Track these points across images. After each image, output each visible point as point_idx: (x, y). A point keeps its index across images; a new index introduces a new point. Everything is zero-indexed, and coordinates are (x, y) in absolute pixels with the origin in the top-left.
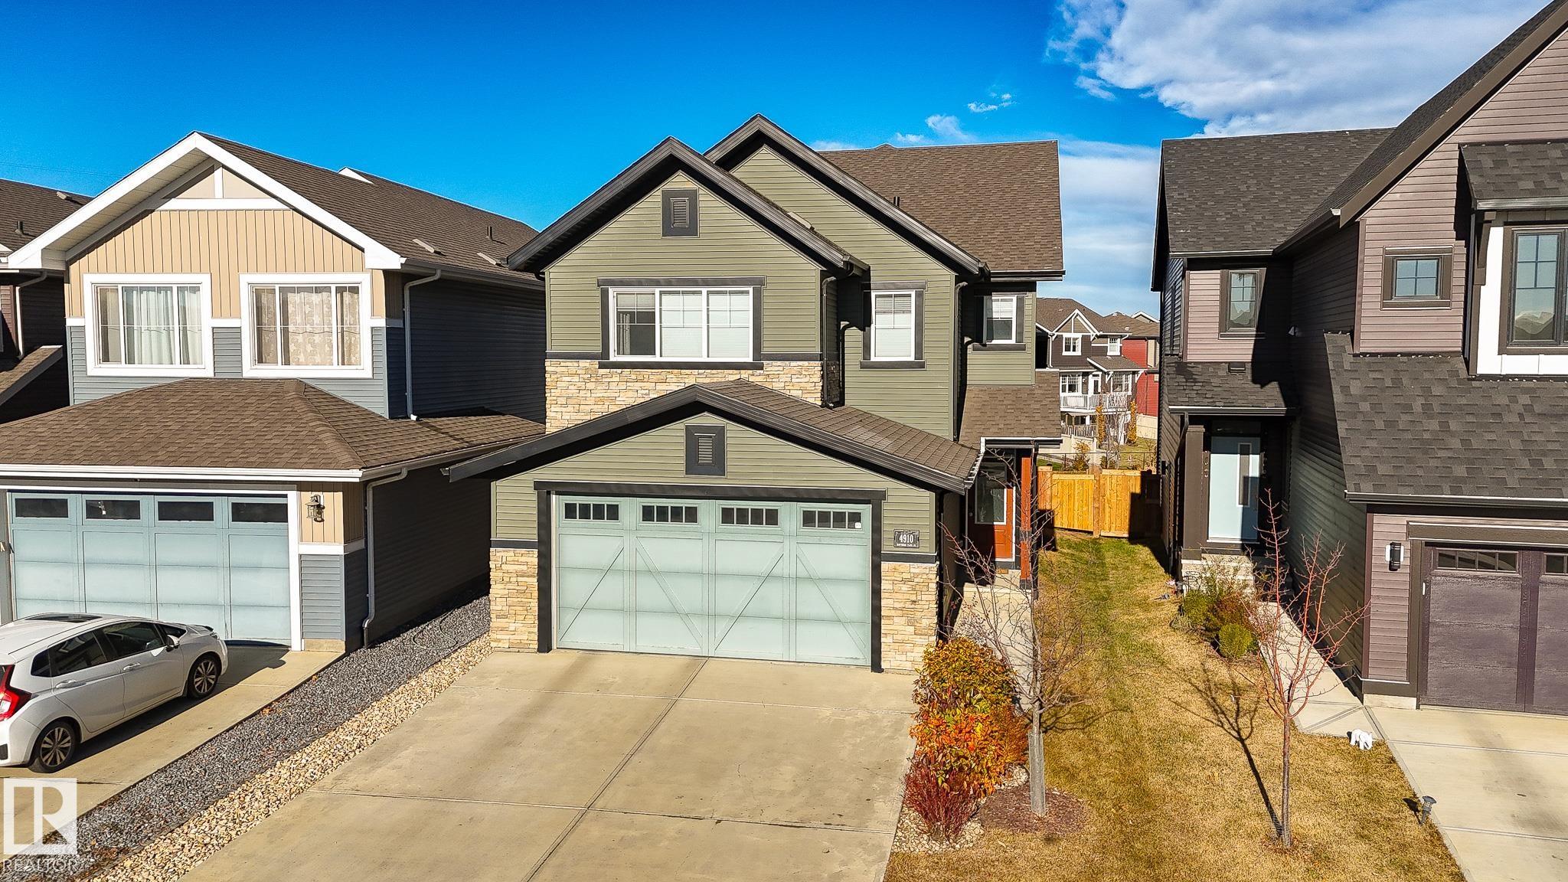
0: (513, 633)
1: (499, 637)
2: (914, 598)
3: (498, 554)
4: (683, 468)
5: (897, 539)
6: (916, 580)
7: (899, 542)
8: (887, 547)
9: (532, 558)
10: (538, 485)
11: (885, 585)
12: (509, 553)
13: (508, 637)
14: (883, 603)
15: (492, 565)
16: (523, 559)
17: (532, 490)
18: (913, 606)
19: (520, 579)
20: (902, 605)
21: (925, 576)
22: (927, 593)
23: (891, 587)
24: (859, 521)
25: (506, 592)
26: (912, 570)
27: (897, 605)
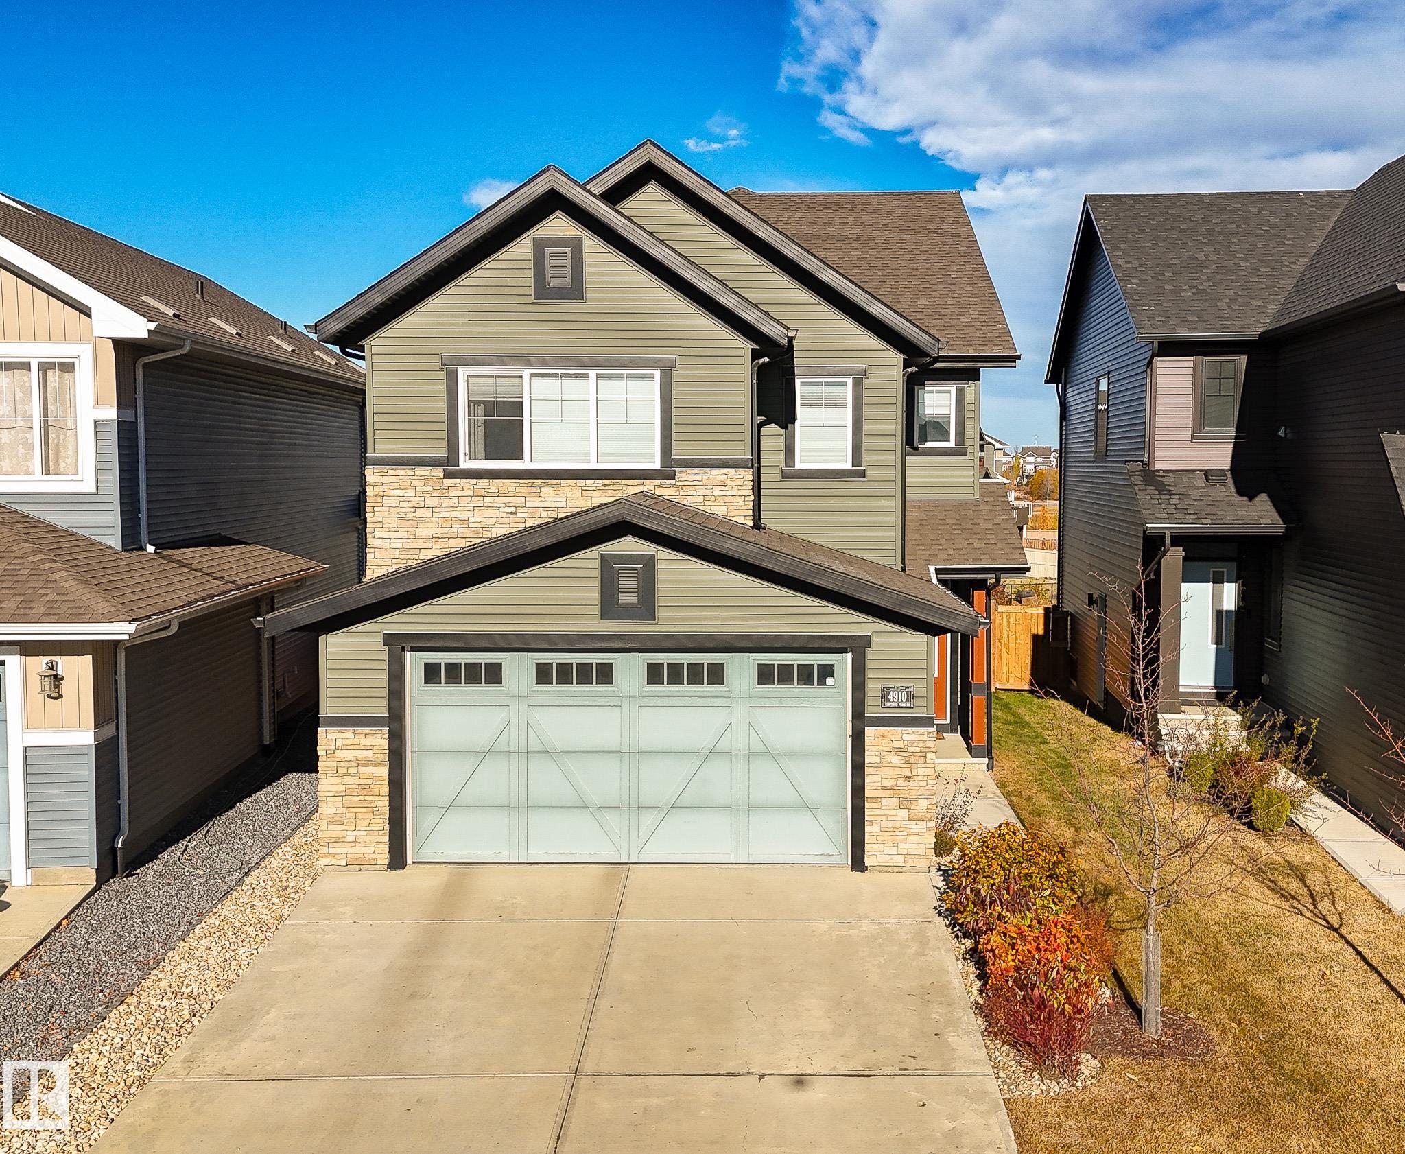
0: (353, 844)
1: (331, 851)
2: (907, 773)
3: (329, 736)
4: (597, 611)
5: (884, 697)
6: (910, 749)
7: (889, 701)
8: (873, 708)
9: (380, 739)
10: (390, 640)
11: (869, 758)
12: (347, 734)
13: (344, 851)
14: (868, 780)
15: (321, 751)
16: (368, 742)
17: (380, 646)
18: (906, 783)
19: (362, 769)
20: (892, 782)
21: (921, 745)
22: (924, 765)
23: (877, 759)
24: (832, 676)
25: (342, 788)
26: (905, 737)
27: (886, 783)
